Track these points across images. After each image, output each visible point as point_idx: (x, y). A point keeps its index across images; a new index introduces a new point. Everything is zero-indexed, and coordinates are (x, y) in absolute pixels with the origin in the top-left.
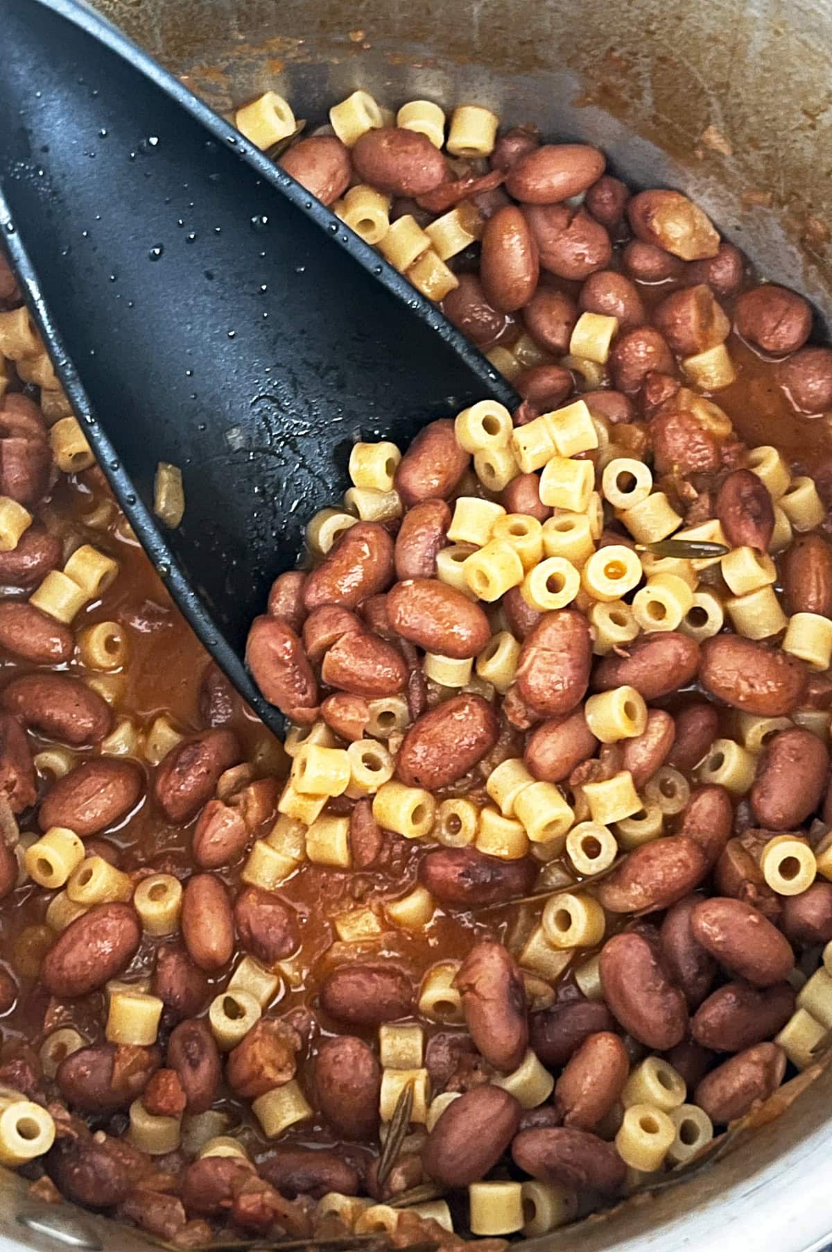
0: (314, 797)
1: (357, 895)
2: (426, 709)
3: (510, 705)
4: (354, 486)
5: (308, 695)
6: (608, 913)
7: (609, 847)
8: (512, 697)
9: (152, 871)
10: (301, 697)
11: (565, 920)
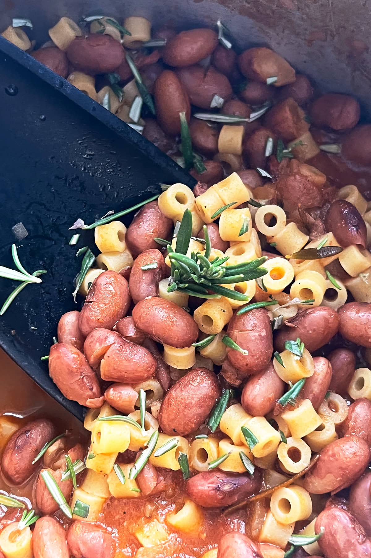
0: (109, 455)
1: (148, 516)
2: (172, 384)
3: (225, 372)
4: (101, 253)
5: (95, 390)
6: (312, 495)
7: (306, 452)
8: (225, 366)
9: (9, 522)
10: (90, 393)
11: (287, 505)
